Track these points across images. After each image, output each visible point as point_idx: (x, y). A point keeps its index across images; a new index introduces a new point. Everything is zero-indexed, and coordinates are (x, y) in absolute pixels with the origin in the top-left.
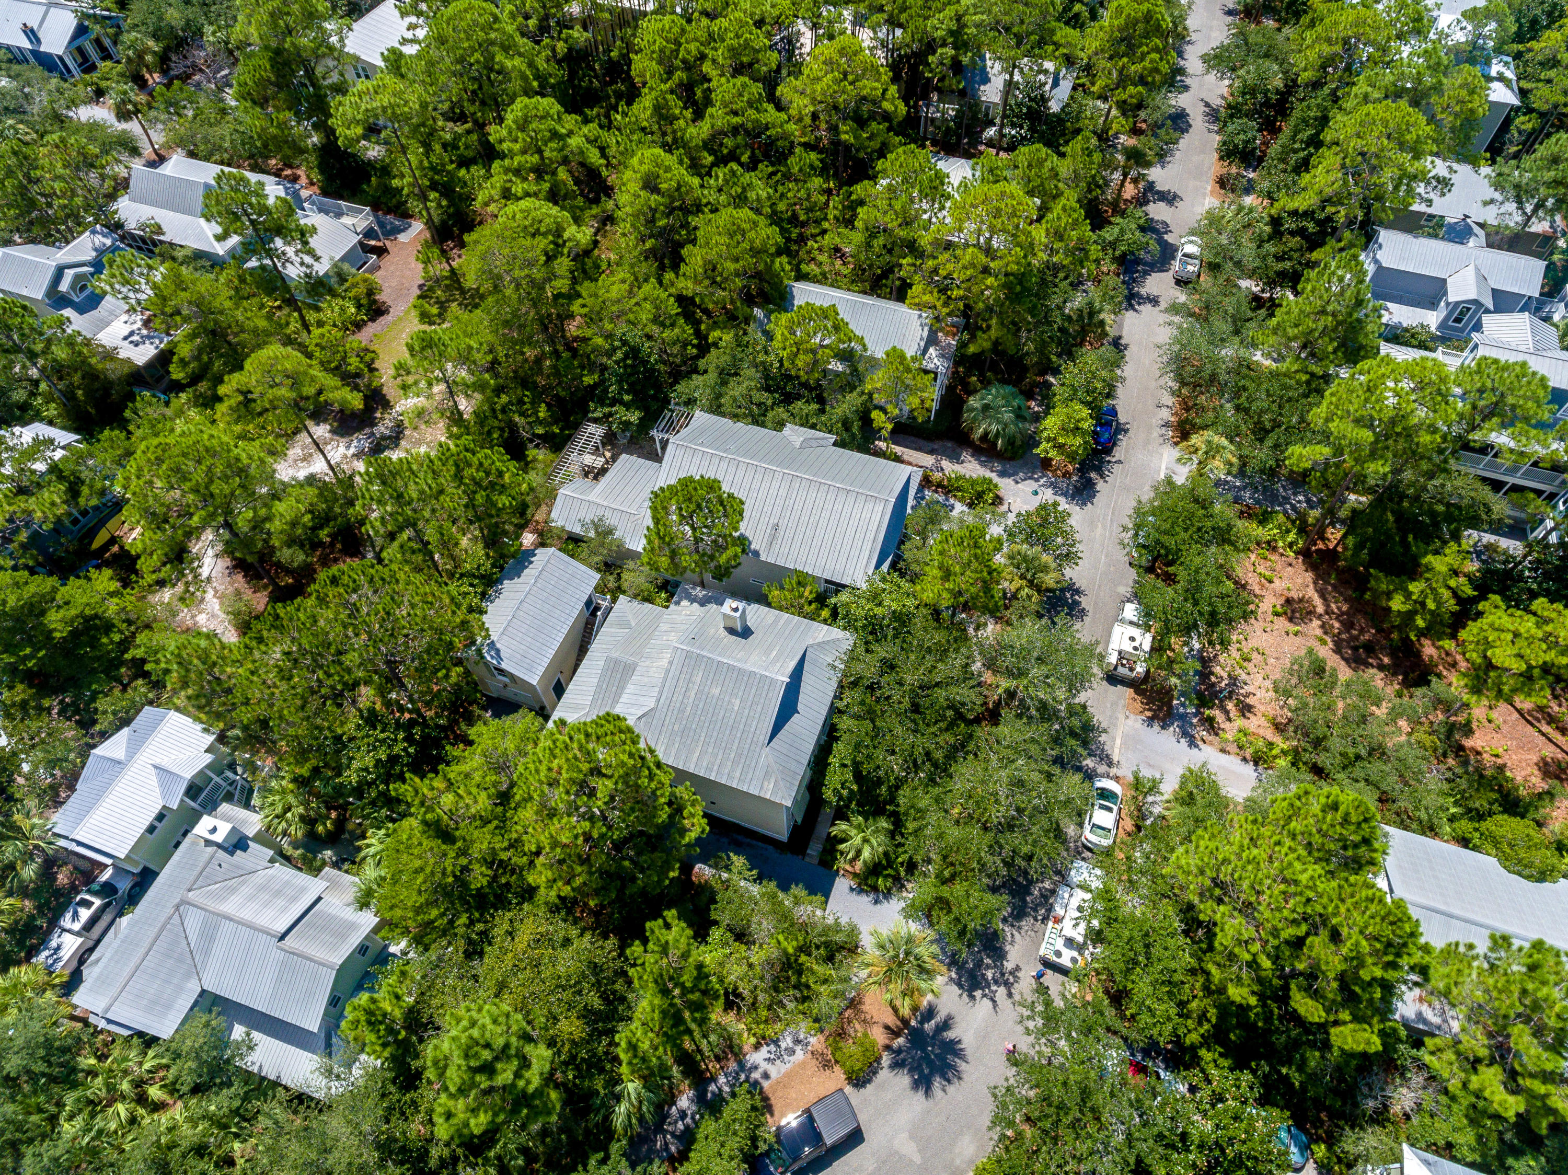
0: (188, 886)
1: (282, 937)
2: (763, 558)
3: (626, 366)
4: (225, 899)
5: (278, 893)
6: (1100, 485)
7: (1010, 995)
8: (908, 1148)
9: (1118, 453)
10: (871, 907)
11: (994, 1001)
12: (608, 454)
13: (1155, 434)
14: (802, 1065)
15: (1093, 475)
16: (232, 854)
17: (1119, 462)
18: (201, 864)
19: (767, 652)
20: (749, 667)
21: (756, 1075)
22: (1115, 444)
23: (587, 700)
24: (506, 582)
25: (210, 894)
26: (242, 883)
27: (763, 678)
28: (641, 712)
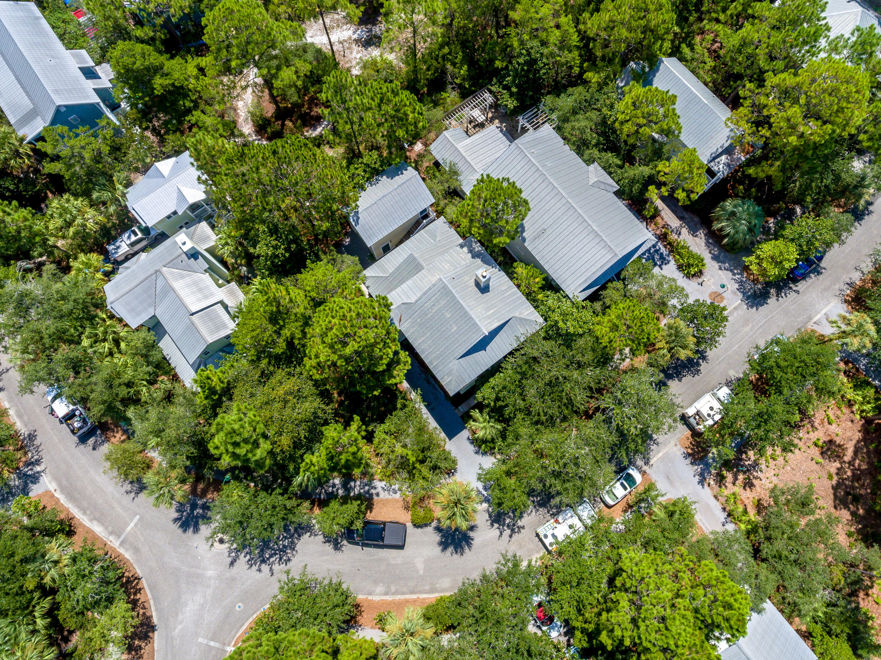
0: (164, 263)
1: (193, 314)
2: (526, 244)
3: (523, 70)
4: (177, 280)
5: (200, 290)
6: (772, 301)
7: (511, 536)
8: (420, 566)
9: (801, 286)
10: (473, 453)
12: (490, 115)
13: (837, 287)
14: (396, 501)
15: (773, 291)
16: (189, 259)
17: (798, 292)
18: (174, 256)
19: (487, 309)
20: (472, 313)
21: (373, 491)
22: (804, 278)
23: (391, 270)
24: (384, 177)
25: (172, 273)
26: (188, 276)
27: (475, 325)
28: (406, 301)
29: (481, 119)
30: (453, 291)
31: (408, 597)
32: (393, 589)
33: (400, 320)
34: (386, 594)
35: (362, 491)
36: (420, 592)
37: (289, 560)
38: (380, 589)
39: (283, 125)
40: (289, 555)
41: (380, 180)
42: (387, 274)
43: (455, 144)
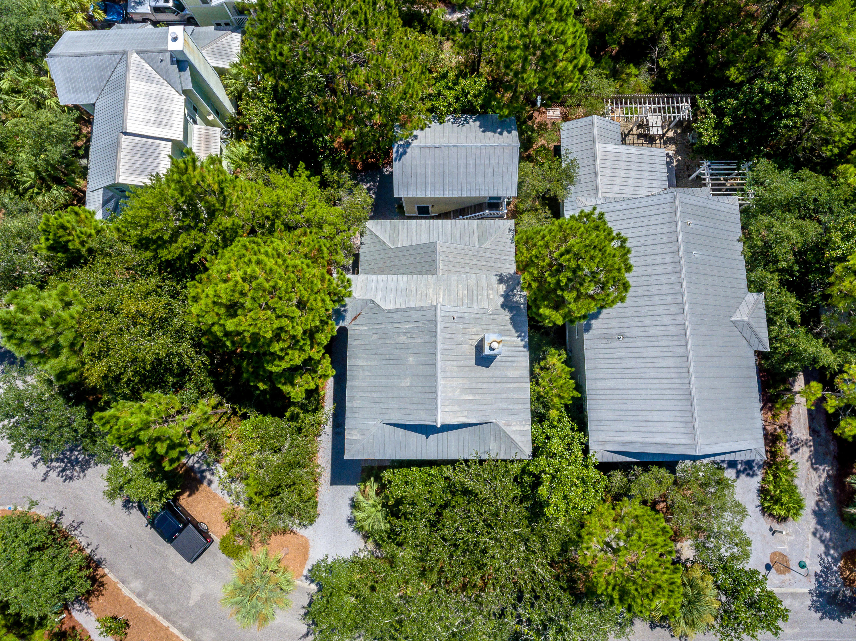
0: (138, 49)
1: (126, 134)
2: (586, 336)
3: (761, 101)
4: (140, 80)
5: (159, 110)
8: (195, 597)
10: (345, 519)
11: (307, 635)
12: (670, 134)
14: (224, 504)
16: (172, 63)
18: (156, 48)
20: (441, 382)
21: (208, 475)
23: (401, 243)
24: (478, 123)
25: (140, 67)
26: (158, 83)
27: (434, 401)
28: (378, 300)
29: (656, 131)
30: (440, 336)
31: (158, 618)
32: (150, 596)
33: (355, 318)
34: (139, 595)
35: (197, 465)
36: (174, 623)
37: (71, 478)
38: (137, 585)
40: (75, 474)
41: (468, 123)
42: (393, 244)
43: (597, 141)
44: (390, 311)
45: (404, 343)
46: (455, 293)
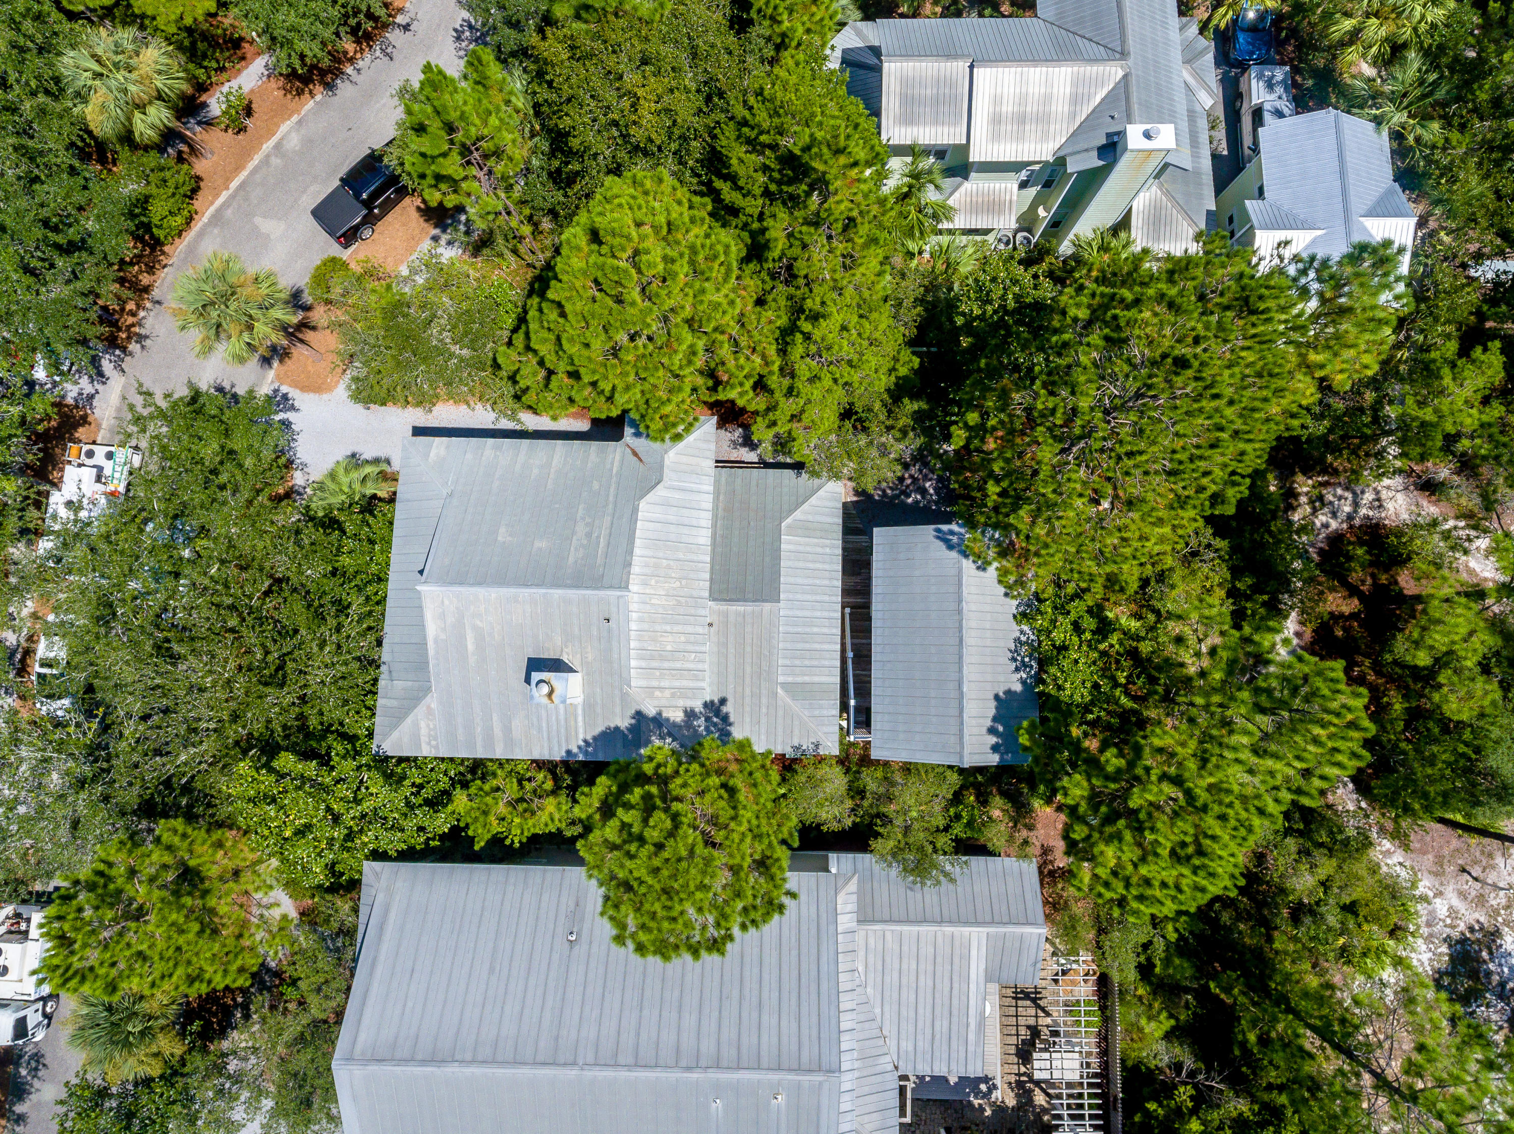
1: (971, 67)
4: (1075, 84)
8: (266, 225)
10: (359, 446)
12: (1037, 1096)
16: (1109, 135)
18: (1134, 106)
21: (447, 236)
23: (788, 543)
24: (1018, 687)
25: (1099, 82)
26: (1073, 115)
27: (460, 580)
28: (660, 492)
29: (1042, 1066)
30: (573, 593)
31: (243, 174)
32: (275, 161)
33: (635, 454)
38: (294, 142)
39: (1353, 591)
41: (1017, 670)
42: (789, 527)
43: (992, 930)
44: (635, 510)
45: (573, 533)
46: (668, 628)
